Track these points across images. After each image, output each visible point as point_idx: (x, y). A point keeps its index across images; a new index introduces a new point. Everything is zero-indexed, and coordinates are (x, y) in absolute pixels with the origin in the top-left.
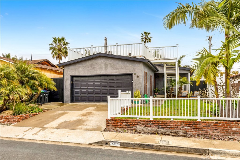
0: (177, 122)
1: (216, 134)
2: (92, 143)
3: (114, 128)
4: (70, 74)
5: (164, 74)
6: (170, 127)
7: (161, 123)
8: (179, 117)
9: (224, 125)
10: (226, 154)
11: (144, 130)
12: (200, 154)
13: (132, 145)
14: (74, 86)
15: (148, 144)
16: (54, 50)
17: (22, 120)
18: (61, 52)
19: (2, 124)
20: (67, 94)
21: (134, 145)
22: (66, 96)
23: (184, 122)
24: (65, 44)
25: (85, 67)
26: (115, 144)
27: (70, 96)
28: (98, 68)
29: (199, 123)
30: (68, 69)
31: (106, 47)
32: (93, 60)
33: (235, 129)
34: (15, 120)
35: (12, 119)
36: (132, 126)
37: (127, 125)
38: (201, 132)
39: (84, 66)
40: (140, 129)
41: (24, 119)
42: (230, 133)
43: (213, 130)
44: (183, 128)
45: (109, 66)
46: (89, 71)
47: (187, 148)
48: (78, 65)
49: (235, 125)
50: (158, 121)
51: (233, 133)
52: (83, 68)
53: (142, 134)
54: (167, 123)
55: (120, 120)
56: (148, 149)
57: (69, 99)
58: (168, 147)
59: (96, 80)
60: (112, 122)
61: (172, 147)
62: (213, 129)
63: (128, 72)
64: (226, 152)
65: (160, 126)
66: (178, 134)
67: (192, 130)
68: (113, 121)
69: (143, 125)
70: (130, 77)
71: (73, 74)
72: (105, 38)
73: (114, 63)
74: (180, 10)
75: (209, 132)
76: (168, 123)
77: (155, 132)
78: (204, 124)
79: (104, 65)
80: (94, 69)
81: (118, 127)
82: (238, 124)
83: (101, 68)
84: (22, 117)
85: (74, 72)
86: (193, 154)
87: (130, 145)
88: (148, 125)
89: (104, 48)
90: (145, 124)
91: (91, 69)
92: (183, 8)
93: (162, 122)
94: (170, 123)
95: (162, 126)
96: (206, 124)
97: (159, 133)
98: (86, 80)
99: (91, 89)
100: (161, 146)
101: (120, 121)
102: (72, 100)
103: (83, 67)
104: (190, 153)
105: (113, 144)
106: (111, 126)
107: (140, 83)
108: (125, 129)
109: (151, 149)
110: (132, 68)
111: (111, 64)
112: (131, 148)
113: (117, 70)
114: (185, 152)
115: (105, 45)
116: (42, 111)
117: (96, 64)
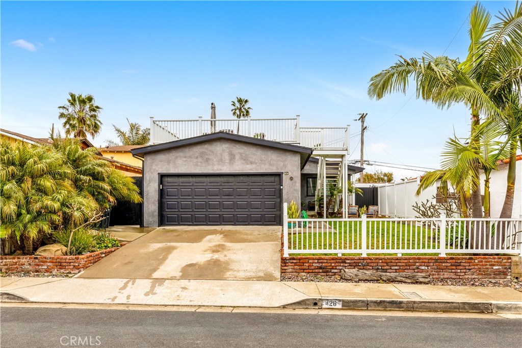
0: (409, 259)
1: (470, 277)
2: (287, 305)
3: (296, 274)
4: (157, 171)
5: (317, 174)
6: (396, 268)
7: (382, 262)
8: (411, 251)
9: (482, 262)
10: (518, 309)
11: (358, 276)
12: (479, 311)
13: (363, 303)
14: (165, 194)
15: (393, 301)
16: (69, 119)
17: (90, 265)
18: (84, 124)
19: (46, 274)
20: (150, 210)
21: (368, 304)
22: (148, 214)
23: (419, 259)
24: (94, 110)
25: (190, 157)
26: (332, 304)
27: (156, 213)
28: (215, 160)
29: (442, 260)
30: (153, 159)
31: (213, 122)
32: (205, 144)
33: (497, 267)
34: (77, 265)
35: (70, 263)
36: (331, 269)
37: (321, 268)
38: (447, 275)
39: (188, 155)
40: (351, 274)
41: (93, 263)
42: (491, 275)
43: (465, 271)
44: (418, 268)
45: (237, 157)
46: (197, 165)
47: (458, 303)
48: (174, 154)
49: (498, 262)
50: (377, 259)
51: (494, 275)
52: (185, 159)
53: (356, 282)
54: (391, 262)
55: (307, 258)
56: (392, 309)
57: (156, 219)
58: (427, 304)
59: (210, 183)
60: (293, 263)
61: (434, 302)
62: (465, 269)
63: (273, 170)
64: (518, 305)
65: (380, 268)
66: (417, 279)
67: (432, 271)
68: (295, 261)
69: (350, 266)
70: (277, 179)
71: (164, 170)
72: (212, 104)
73: (247, 153)
74: (400, 69)
75: (459, 274)
76: (393, 261)
77: (378, 277)
78: (451, 261)
79: (228, 156)
80: (207, 162)
81: (303, 272)
82: (501, 260)
83: (221, 160)
84: (90, 258)
85: (165, 167)
86: (468, 312)
87: (360, 304)
88: (360, 266)
89: (209, 122)
90: (354, 264)
91: (201, 162)
92: (406, 65)
93: (383, 260)
94: (397, 261)
95: (383, 268)
96: (454, 261)
97: (385, 279)
98: (190, 183)
99: (199, 201)
100: (414, 302)
101: (307, 260)
102: (162, 222)
103: (185, 157)
104: (463, 310)
105: (329, 303)
106: (290, 270)
107: (295, 190)
108: (317, 275)
109: (398, 309)
110: (282, 164)
111: (241, 154)
112: (363, 308)
113: (254, 166)
114: (455, 310)
115: (211, 118)
116: (119, 245)
117: (213, 152)
